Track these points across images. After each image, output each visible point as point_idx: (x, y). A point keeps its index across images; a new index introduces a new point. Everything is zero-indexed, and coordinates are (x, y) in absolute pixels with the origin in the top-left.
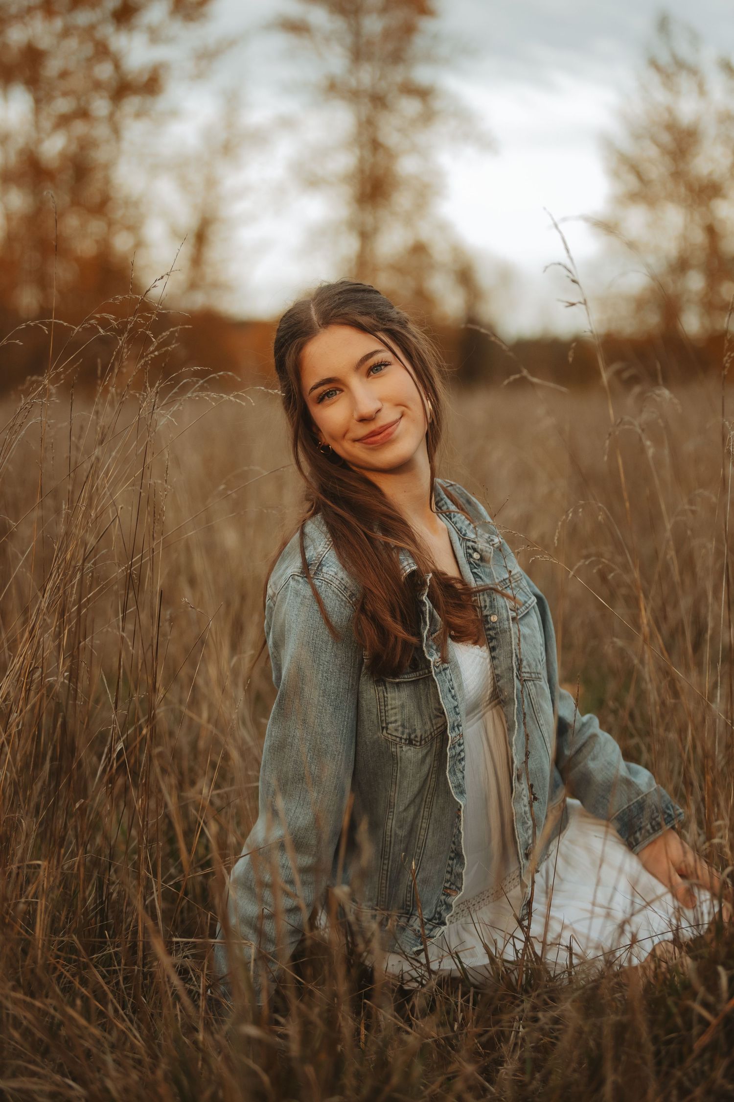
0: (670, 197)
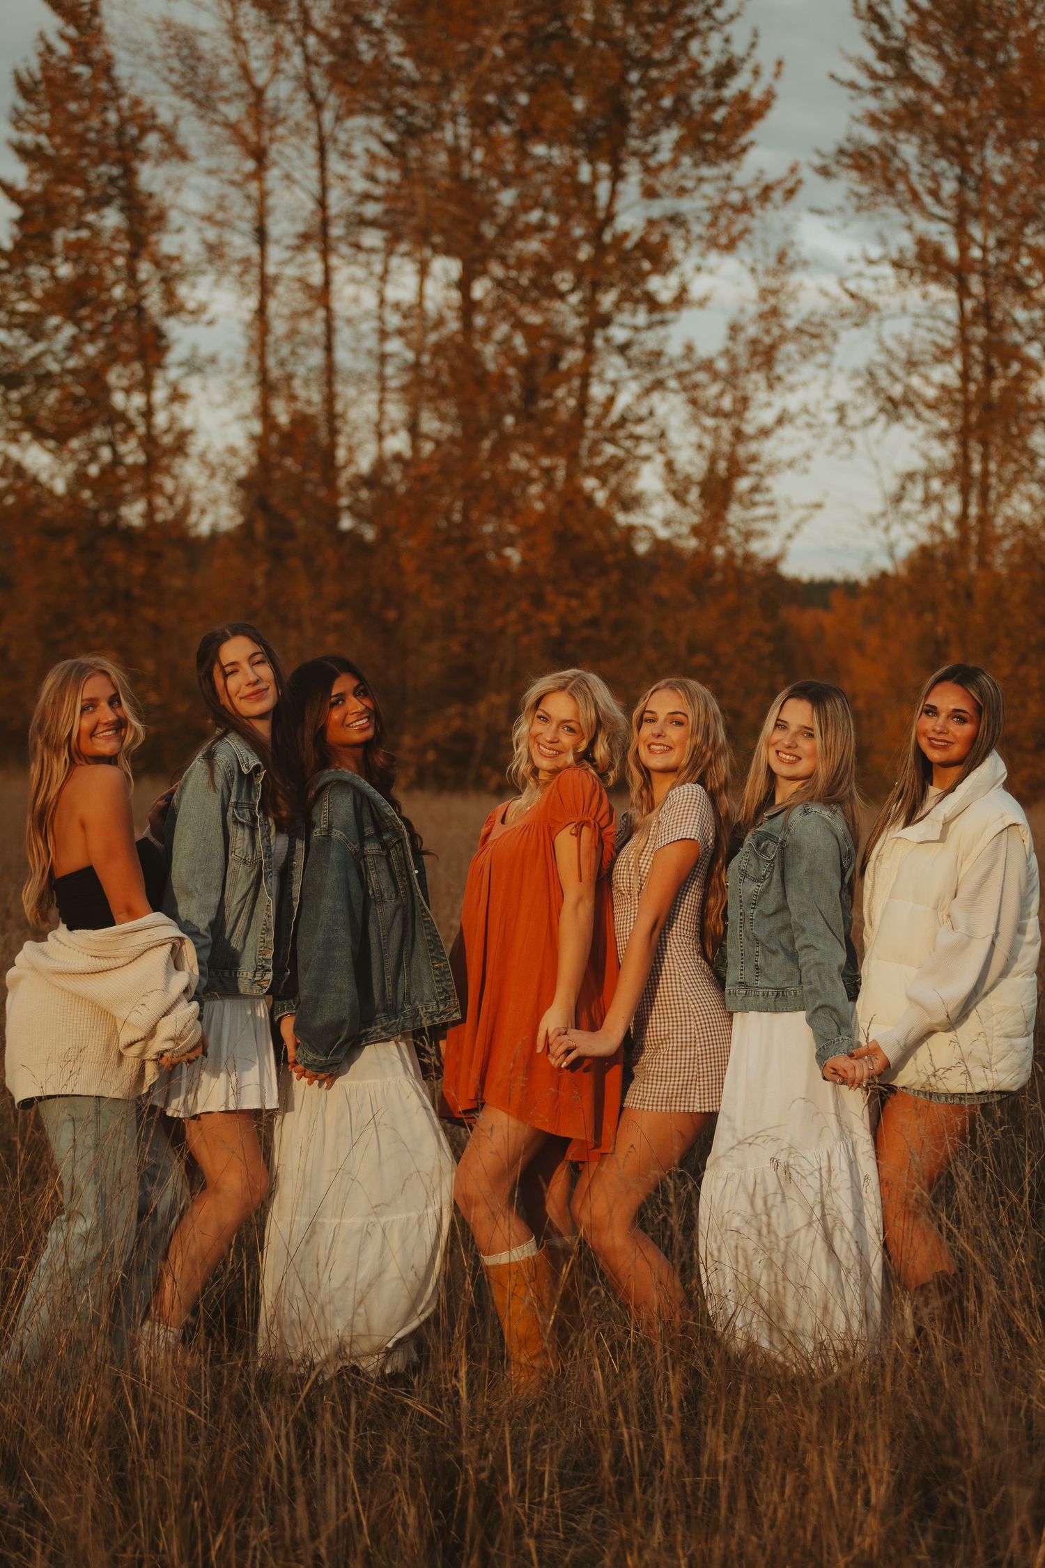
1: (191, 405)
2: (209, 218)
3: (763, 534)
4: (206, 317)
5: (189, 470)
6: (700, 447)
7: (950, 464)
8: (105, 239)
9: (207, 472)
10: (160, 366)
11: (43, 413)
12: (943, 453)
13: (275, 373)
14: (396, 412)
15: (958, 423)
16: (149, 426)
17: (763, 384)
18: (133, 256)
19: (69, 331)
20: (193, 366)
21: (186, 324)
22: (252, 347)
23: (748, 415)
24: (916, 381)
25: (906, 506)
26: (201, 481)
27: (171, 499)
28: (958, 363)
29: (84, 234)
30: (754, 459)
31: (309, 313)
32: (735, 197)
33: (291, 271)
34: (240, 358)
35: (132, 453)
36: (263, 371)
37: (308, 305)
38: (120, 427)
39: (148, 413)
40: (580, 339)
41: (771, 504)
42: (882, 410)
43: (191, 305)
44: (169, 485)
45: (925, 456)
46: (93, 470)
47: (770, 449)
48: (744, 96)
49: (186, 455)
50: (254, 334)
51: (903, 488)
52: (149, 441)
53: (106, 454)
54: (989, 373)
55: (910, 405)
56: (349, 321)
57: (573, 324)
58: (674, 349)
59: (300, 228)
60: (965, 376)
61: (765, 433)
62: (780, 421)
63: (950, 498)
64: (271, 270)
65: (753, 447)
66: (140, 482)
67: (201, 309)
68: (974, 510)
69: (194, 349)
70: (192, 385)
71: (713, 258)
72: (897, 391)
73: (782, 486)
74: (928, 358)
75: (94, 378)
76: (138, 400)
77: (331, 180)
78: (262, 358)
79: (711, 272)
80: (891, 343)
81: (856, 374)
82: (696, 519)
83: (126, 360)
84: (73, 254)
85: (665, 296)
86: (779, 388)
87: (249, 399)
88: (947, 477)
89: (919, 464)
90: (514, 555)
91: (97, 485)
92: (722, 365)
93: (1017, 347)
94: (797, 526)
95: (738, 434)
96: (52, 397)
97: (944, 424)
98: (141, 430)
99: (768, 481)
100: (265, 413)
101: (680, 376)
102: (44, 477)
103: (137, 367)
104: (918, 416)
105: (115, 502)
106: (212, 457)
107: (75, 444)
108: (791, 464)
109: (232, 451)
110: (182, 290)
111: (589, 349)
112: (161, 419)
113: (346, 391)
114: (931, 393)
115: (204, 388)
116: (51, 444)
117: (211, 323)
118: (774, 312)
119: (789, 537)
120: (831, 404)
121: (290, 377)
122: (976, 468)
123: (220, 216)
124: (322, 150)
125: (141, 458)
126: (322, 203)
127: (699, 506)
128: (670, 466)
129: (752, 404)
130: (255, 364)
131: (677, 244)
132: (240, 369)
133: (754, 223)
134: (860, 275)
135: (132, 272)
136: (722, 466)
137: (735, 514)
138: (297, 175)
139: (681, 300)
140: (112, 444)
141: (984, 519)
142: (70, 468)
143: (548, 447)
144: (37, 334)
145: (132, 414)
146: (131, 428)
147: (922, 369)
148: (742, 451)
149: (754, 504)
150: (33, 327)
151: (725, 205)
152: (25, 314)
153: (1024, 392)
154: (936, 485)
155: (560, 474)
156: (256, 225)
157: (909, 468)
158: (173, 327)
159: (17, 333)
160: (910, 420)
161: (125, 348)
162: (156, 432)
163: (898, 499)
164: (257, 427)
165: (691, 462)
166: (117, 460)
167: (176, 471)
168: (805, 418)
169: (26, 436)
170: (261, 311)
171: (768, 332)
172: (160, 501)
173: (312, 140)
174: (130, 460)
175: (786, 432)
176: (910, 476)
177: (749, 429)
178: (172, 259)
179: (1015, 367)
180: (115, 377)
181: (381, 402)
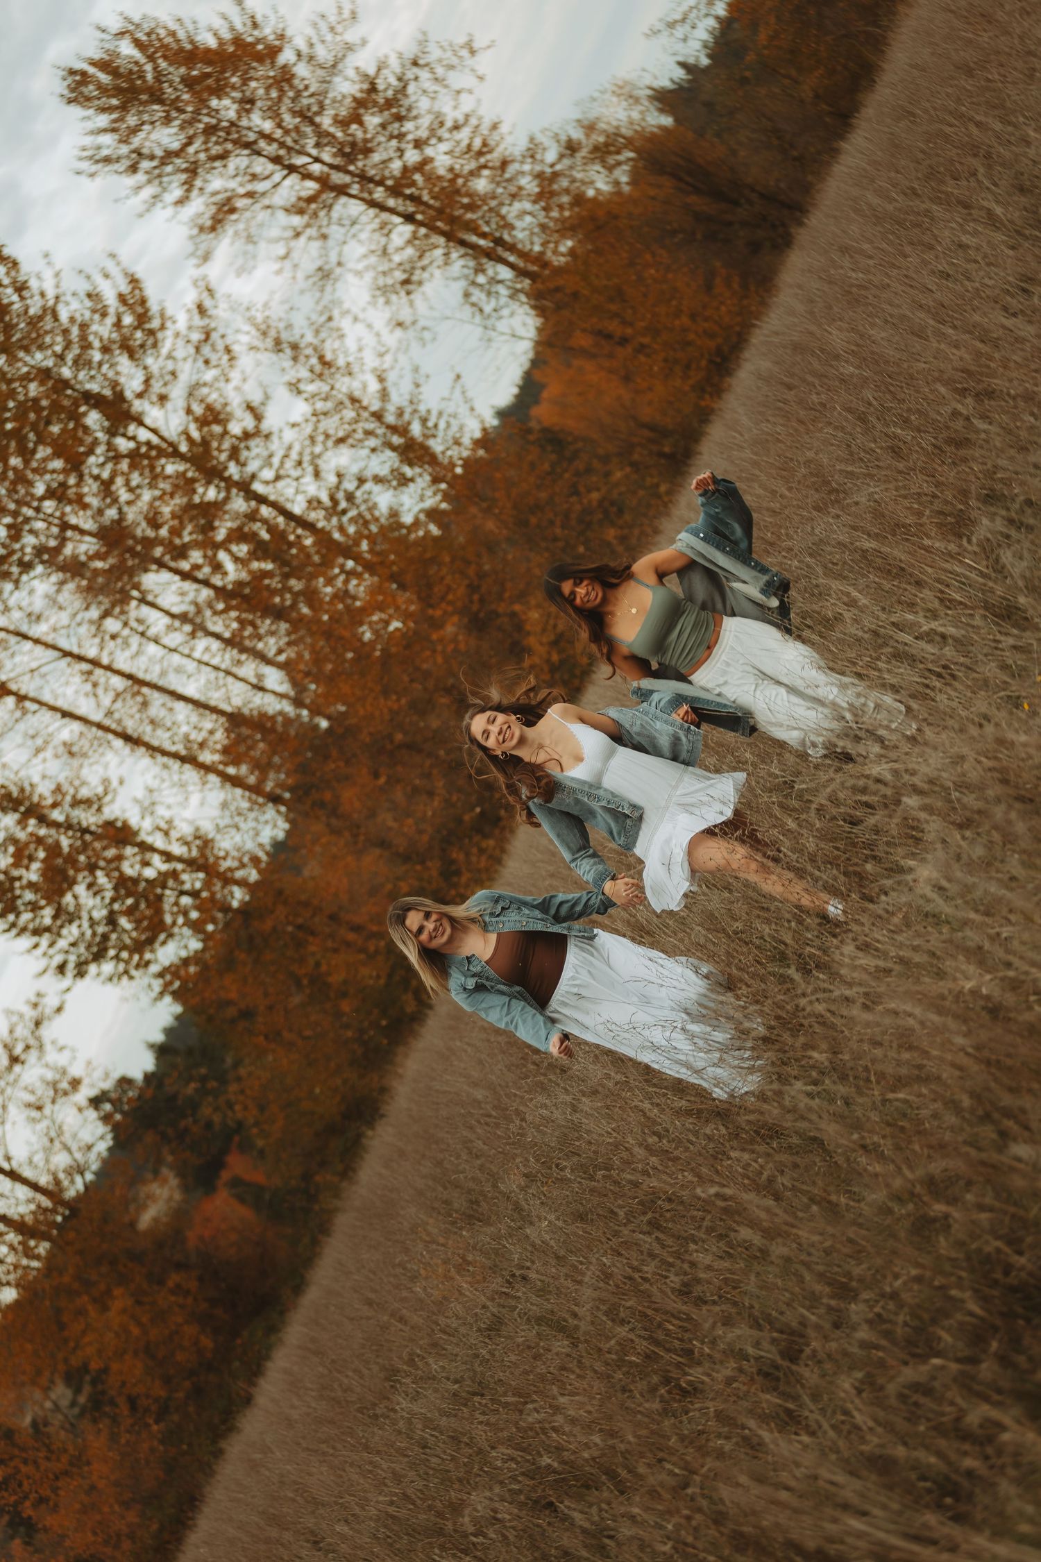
1: (176, 823)
2: (38, 751)
3: (461, 428)
4: (115, 783)
5: (225, 843)
6: (373, 450)
7: (472, 264)
8: (22, 836)
9: (233, 831)
10: (136, 833)
11: (134, 934)
12: (460, 263)
13: (179, 748)
14: (249, 669)
15: (441, 240)
16: (180, 859)
17: (347, 379)
18: (43, 820)
19: (80, 889)
20: (148, 809)
21: (112, 801)
22: (152, 757)
23: (365, 403)
24: (397, 258)
25: (488, 309)
26: (238, 838)
27: (243, 866)
28: (398, 220)
29: (11, 849)
30: (400, 413)
31: (145, 704)
32: (196, 336)
33: (106, 700)
34: (156, 770)
35: (192, 880)
36: (175, 756)
37: (139, 699)
38: (171, 883)
39: (168, 857)
40: (253, 503)
41: (440, 414)
42: (408, 293)
43: (100, 790)
44: (229, 863)
45: (456, 279)
46: (194, 915)
47: (398, 398)
48: (122, 298)
49: (212, 840)
50: (143, 749)
51: (473, 305)
52: (192, 864)
53: (186, 900)
54: (415, 199)
55: (411, 272)
56: (163, 673)
57: (239, 504)
58: (289, 435)
59: (77, 679)
60: (409, 218)
61: (384, 395)
62: (381, 379)
63: (496, 273)
64: (97, 717)
65: (391, 408)
66: (218, 886)
67: (106, 782)
68: (512, 259)
69: (136, 801)
70: (162, 811)
71: (235, 375)
72: (399, 276)
73: (431, 400)
74: (383, 240)
75: (125, 885)
76: (156, 860)
77: (49, 639)
78: (164, 753)
79: (244, 380)
80: (360, 266)
81: (373, 303)
82: (428, 478)
83: (120, 858)
84: (25, 861)
85: (249, 423)
86: (355, 368)
87: (190, 773)
88: (480, 270)
89: (463, 284)
90: (395, 624)
91: (207, 917)
92: (320, 405)
93: (405, 169)
94: (467, 400)
95: (378, 416)
96: (124, 922)
97: (439, 252)
98: (179, 866)
99: (422, 408)
100: (206, 768)
101: (312, 439)
102: (184, 954)
103: (129, 851)
104: (423, 269)
105: (226, 909)
106: (222, 823)
107: (168, 919)
108: (417, 385)
109: (224, 805)
110: (84, 793)
111: (262, 500)
112: (177, 849)
113: (215, 698)
114: (410, 251)
115: (169, 807)
116: (162, 937)
117: (121, 782)
118: (295, 347)
119: (472, 409)
120: (385, 333)
121: (187, 739)
122: (482, 242)
123: (39, 742)
124: (25, 637)
125: (201, 875)
126: (66, 654)
127: (418, 470)
128: (378, 480)
129: (357, 394)
130: (165, 759)
131: (213, 397)
132: (165, 774)
133: (221, 331)
134: (296, 266)
135: (57, 825)
136: (396, 440)
137: (437, 446)
138: (34, 665)
139: (255, 412)
140: (182, 893)
141: (523, 255)
142: (186, 931)
143: (327, 563)
144: (72, 917)
145: (164, 867)
146: (174, 874)
147: (391, 249)
148: (390, 419)
149: (436, 426)
150: (65, 916)
151: (198, 349)
152: (55, 917)
153: (440, 178)
154: (481, 279)
155: (350, 564)
156: (59, 715)
157: (460, 294)
158: (112, 811)
159: (64, 932)
160: (426, 275)
161: (111, 853)
162: (186, 856)
163: (481, 310)
164: (213, 778)
165: (384, 463)
166: (194, 894)
167: (222, 854)
168: (388, 358)
169: (148, 956)
170: (127, 738)
171: (307, 357)
172: (239, 874)
173: (13, 639)
174: (198, 885)
175: (391, 377)
176: (467, 295)
177: (375, 406)
178: (58, 789)
179: (418, 177)
180: (130, 869)
181: (236, 677)
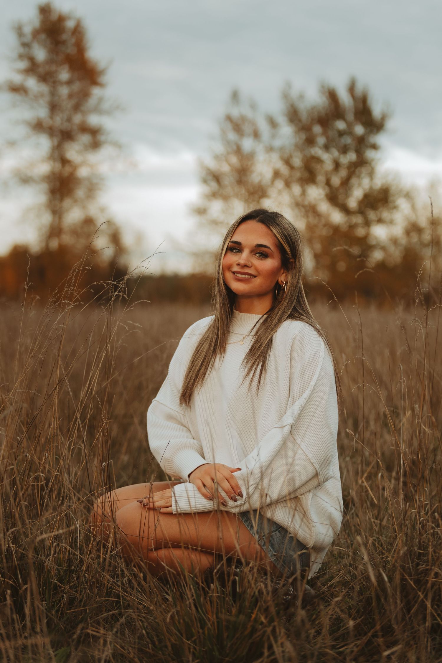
0: (237, 196)
